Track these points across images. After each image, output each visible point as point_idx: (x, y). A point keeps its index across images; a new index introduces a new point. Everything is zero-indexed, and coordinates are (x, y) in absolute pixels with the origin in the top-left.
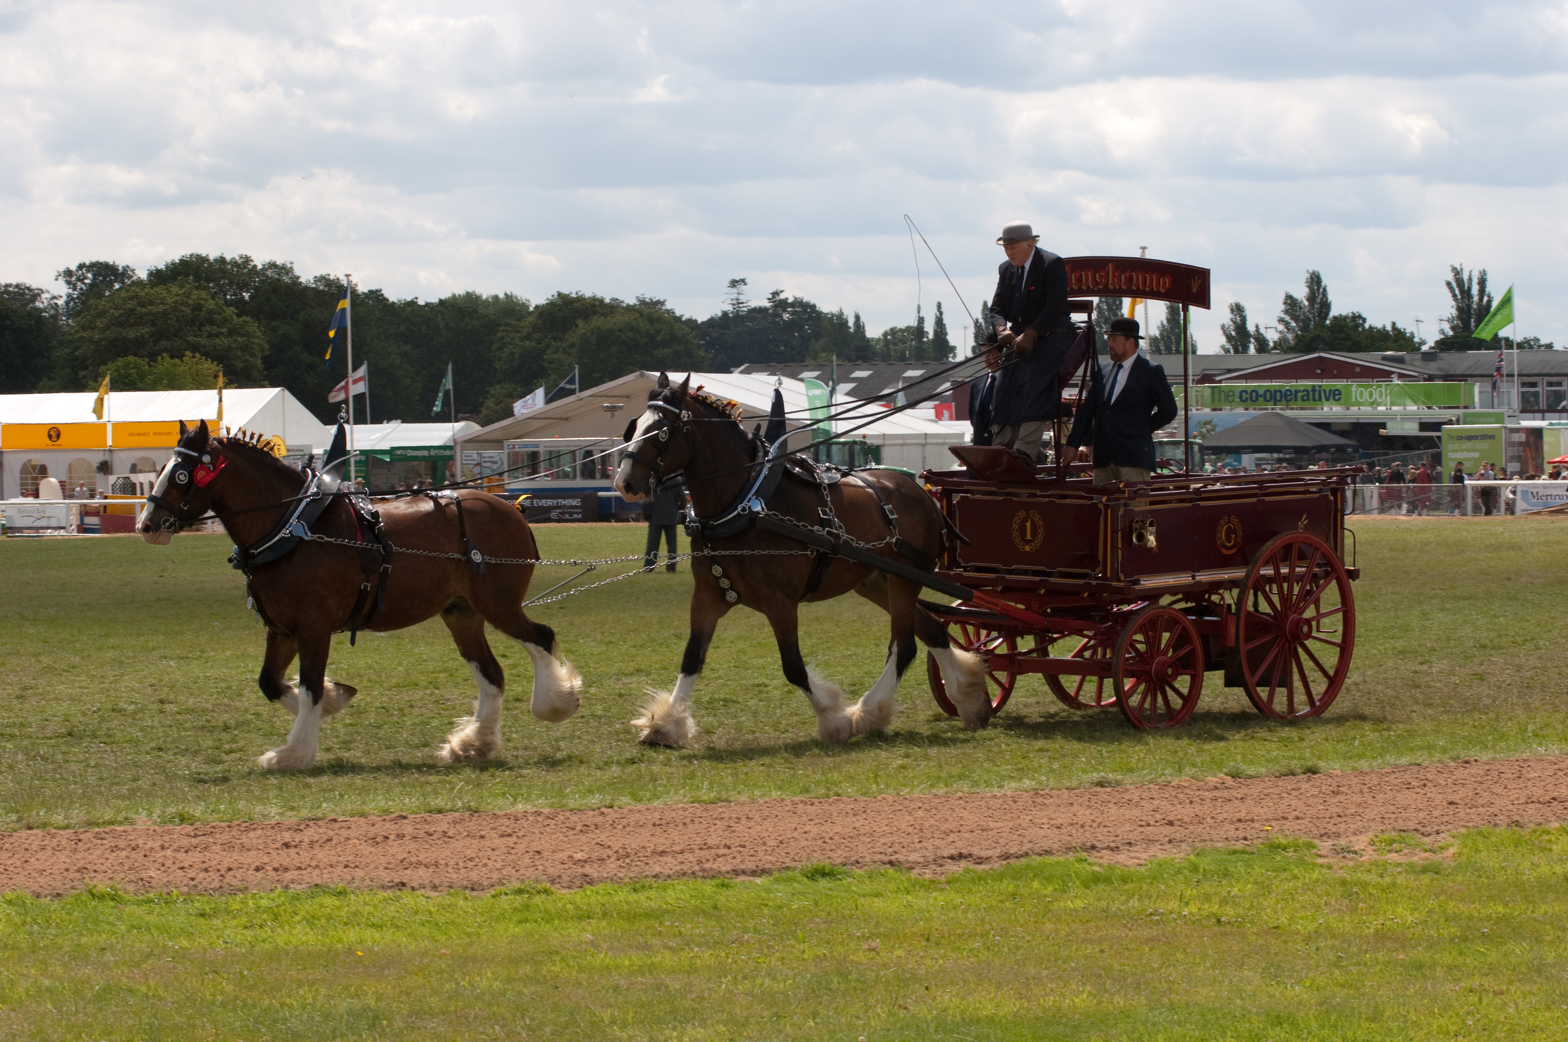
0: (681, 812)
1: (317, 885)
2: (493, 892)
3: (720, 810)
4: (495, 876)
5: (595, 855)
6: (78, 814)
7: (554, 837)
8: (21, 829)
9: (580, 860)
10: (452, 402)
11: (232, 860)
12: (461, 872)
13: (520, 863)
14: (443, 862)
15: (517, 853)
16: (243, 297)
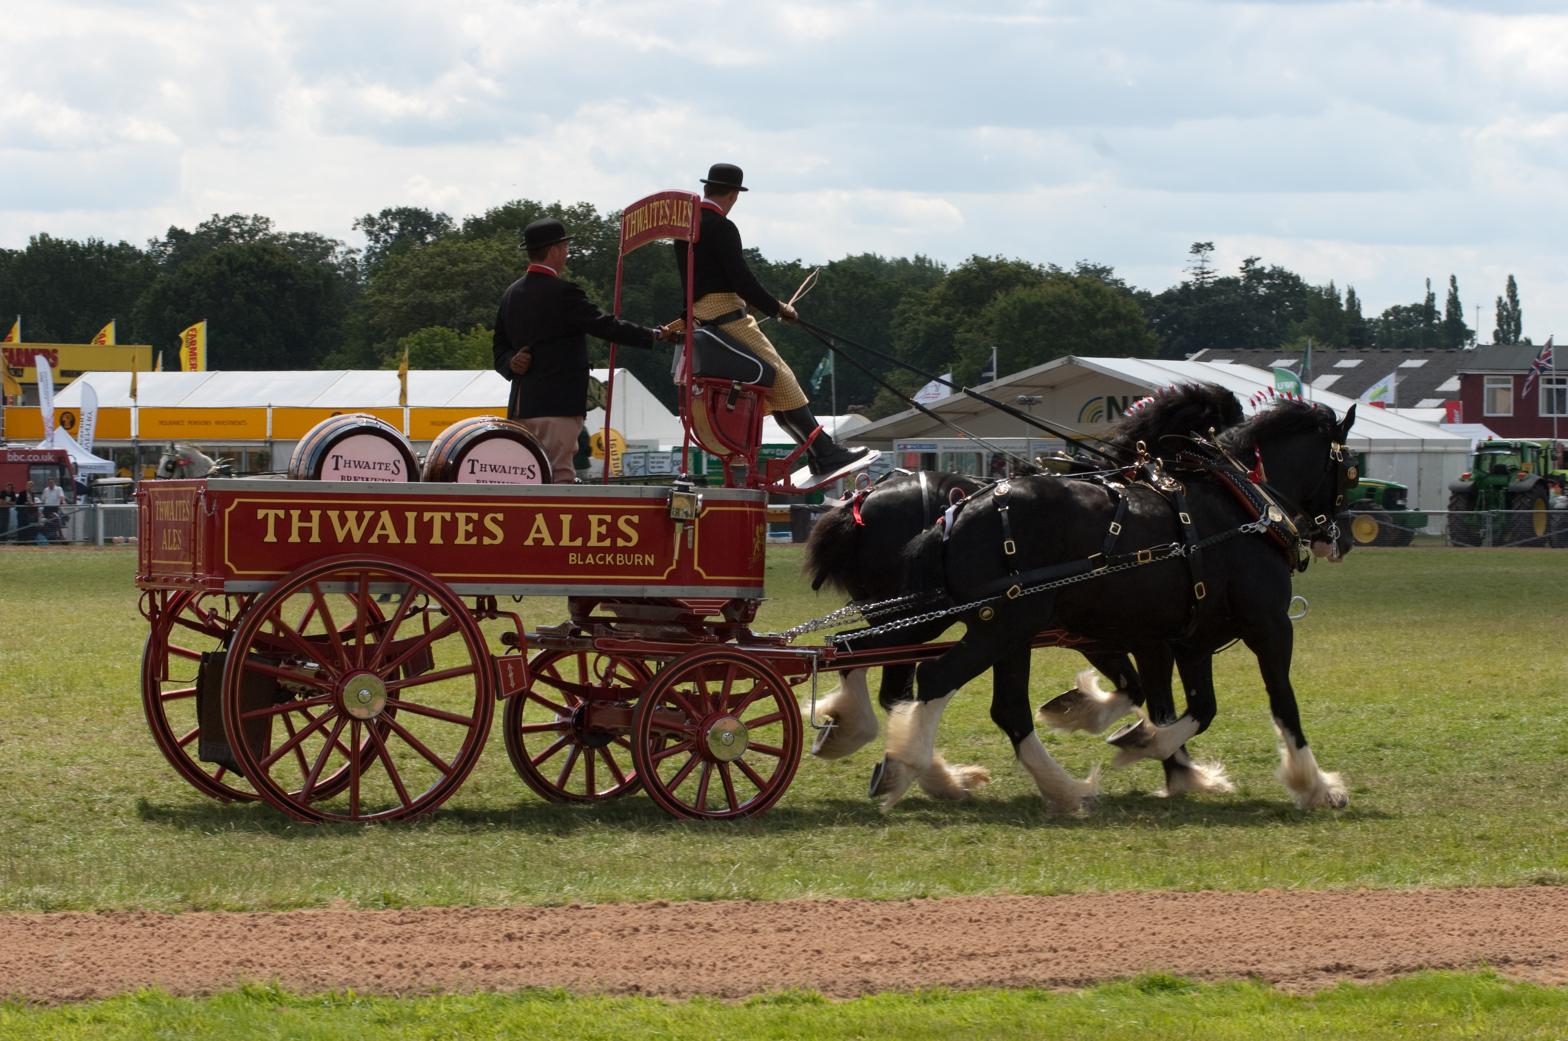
0: (1009, 906)
1: (529, 987)
2: (748, 1000)
3: (1059, 903)
4: (755, 980)
5: (887, 957)
6: (257, 895)
7: (842, 933)
8: (185, 910)
9: (867, 963)
10: (833, 390)
11: (436, 954)
12: (715, 974)
13: (792, 964)
14: (696, 961)
15: (791, 953)
16: (583, 255)
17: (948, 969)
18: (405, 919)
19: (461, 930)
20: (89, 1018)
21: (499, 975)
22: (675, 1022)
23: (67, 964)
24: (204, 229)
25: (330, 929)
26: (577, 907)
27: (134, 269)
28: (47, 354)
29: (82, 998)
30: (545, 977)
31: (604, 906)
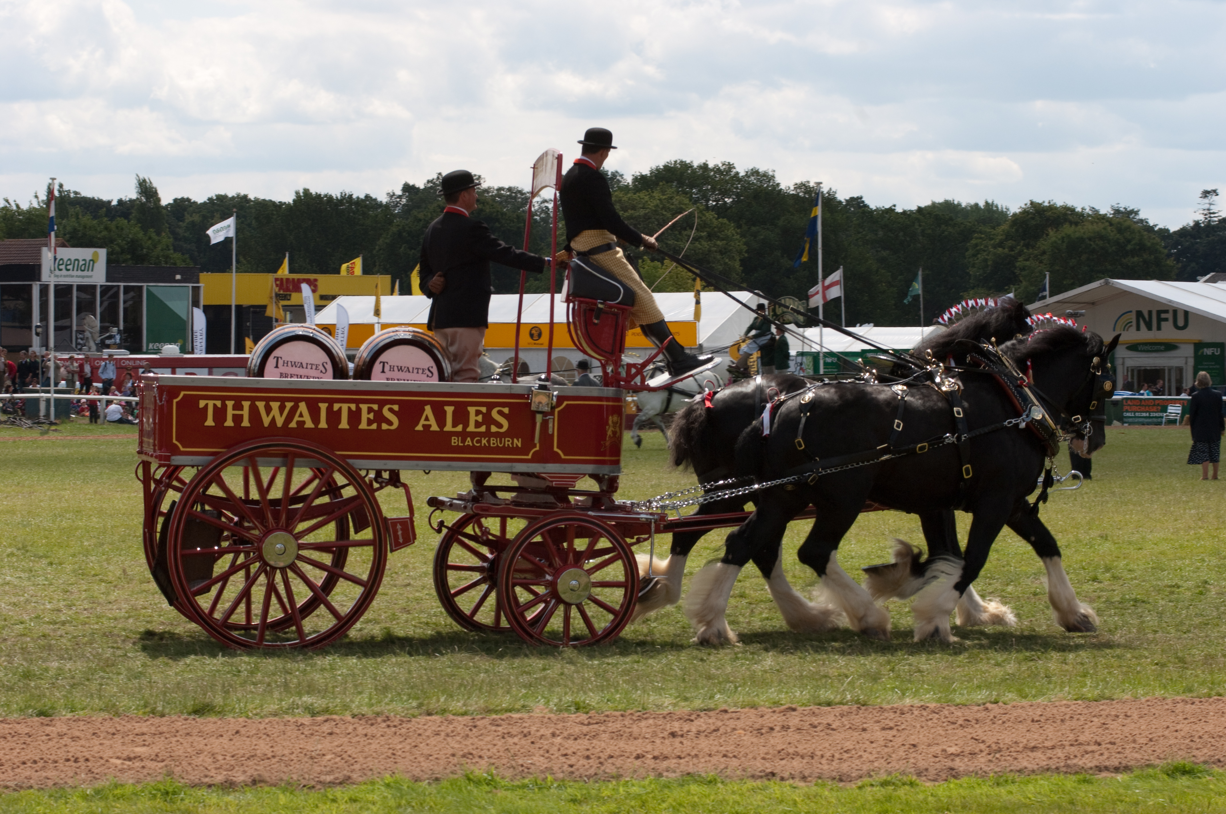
0: (1063, 709)
1: (688, 774)
2: (860, 783)
3: (1102, 707)
4: (865, 768)
5: (967, 749)
6: (477, 702)
7: (933, 730)
8: (420, 714)
9: (952, 754)
10: (922, 306)
11: (616, 748)
12: (834, 763)
13: (893, 755)
14: (819, 753)
15: (893, 746)
16: (725, 203)
17: (1016, 759)
18: (592, 721)
19: (635, 729)
20: (346, 798)
21: (665, 764)
22: (803, 801)
23: (328, 757)
24: (430, 185)
25: (533, 729)
26: (726, 711)
27: (376, 216)
28: (308, 282)
29: (341, 783)
30: (701, 765)
31: (746, 710)
